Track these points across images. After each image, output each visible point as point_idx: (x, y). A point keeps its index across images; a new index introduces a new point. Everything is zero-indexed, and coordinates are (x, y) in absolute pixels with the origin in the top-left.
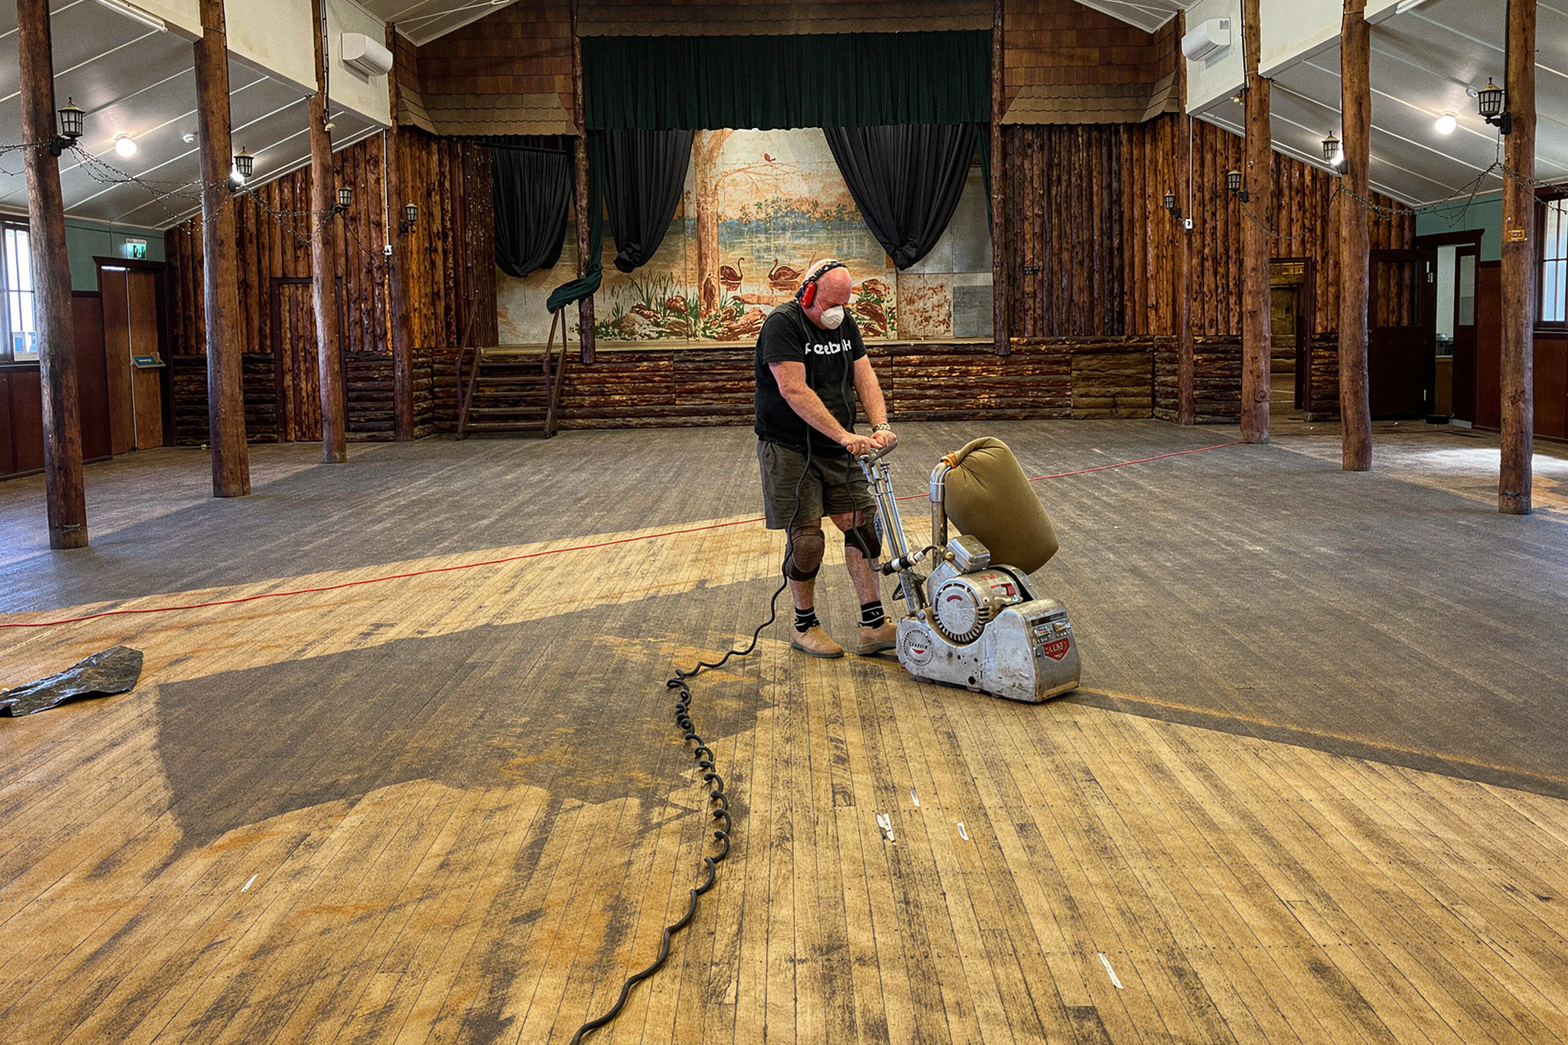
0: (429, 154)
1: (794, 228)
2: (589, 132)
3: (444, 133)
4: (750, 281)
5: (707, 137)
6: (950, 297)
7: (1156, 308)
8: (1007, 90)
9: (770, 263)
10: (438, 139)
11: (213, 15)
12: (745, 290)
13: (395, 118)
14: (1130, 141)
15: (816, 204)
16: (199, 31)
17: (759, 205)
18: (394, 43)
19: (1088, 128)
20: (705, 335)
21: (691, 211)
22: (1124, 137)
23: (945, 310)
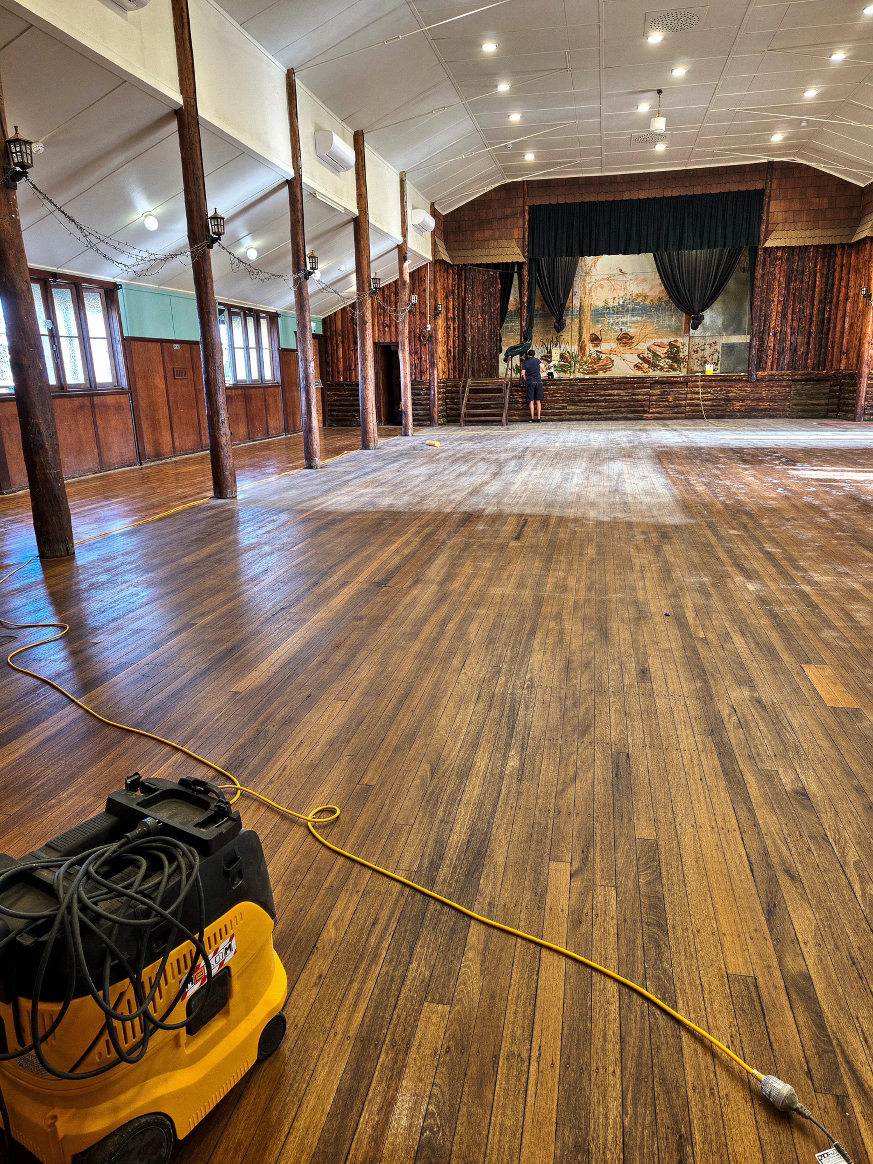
0: (448, 274)
1: (633, 310)
2: (530, 260)
3: (456, 263)
4: (606, 341)
5: (589, 260)
6: (720, 350)
7: (847, 353)
8: (770, 226)
9: (617, 332)
10: (452, 266)
11: (363, 202)
12: (604, 347)
13: (434, 255)
14: (842, 255)
15: (646, 297)
16: (357, 212)
17: (614, 299)
18: (434, 213)
19: (817, 247)
20: (579, 372)
21: (576, 303)
22: (839, 253)
23: (716, 356)
